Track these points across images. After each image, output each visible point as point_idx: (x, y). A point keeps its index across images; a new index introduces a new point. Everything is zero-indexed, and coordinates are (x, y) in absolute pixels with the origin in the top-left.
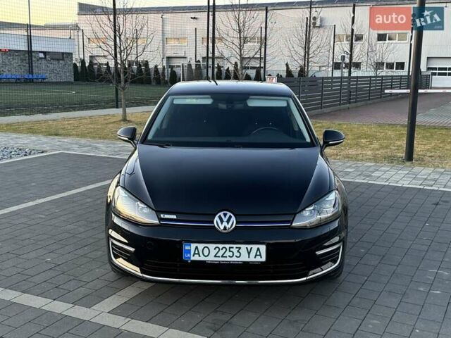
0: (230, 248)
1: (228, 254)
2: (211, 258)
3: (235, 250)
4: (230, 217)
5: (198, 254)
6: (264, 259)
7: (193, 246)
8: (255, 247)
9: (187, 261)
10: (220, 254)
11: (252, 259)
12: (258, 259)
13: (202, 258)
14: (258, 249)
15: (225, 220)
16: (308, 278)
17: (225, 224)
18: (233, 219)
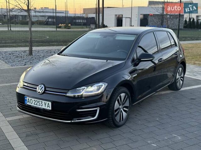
0: (39, 101)
1: (38, 104)
2: (33, 105)
3: (40, 103)
4: (42, 87)
5: (29, 102)
6: (50, 109)
7: (28, 98)
8: (47, 102)
9: (26, 104)
10: (36, 103)
11: (46, 108)
12: (48, 108)
13: (30, 104)
14: (48, 104)
15: (40, 88)
16: (72, 121)
17: (40, 90)
18: (43, 88)
